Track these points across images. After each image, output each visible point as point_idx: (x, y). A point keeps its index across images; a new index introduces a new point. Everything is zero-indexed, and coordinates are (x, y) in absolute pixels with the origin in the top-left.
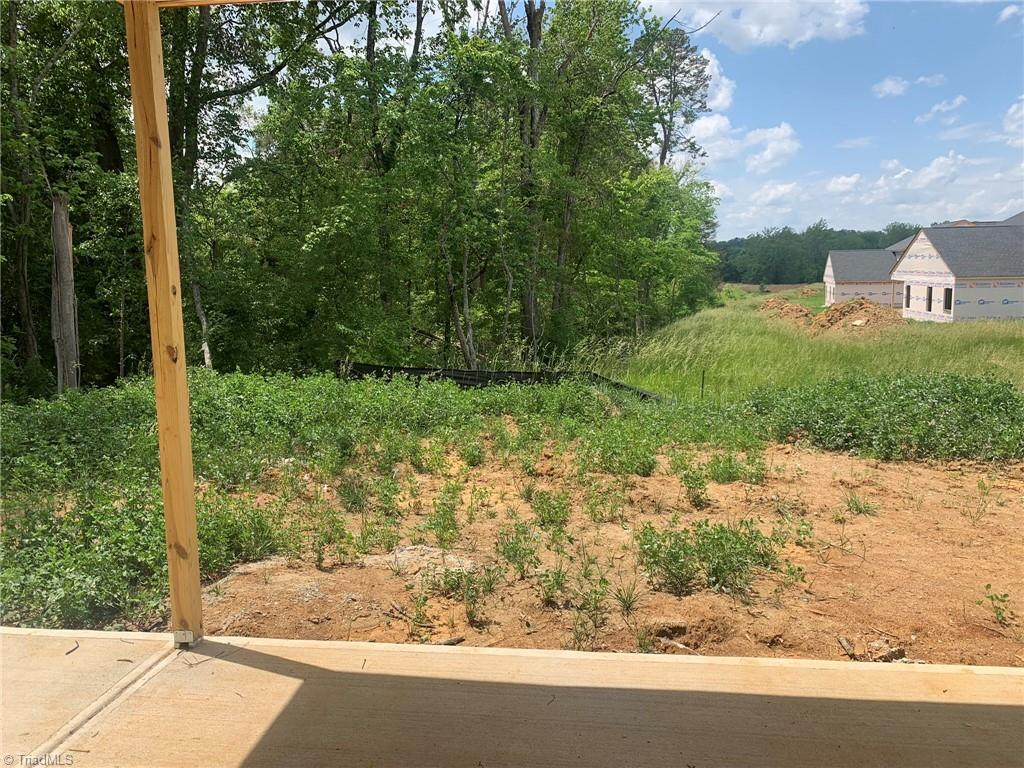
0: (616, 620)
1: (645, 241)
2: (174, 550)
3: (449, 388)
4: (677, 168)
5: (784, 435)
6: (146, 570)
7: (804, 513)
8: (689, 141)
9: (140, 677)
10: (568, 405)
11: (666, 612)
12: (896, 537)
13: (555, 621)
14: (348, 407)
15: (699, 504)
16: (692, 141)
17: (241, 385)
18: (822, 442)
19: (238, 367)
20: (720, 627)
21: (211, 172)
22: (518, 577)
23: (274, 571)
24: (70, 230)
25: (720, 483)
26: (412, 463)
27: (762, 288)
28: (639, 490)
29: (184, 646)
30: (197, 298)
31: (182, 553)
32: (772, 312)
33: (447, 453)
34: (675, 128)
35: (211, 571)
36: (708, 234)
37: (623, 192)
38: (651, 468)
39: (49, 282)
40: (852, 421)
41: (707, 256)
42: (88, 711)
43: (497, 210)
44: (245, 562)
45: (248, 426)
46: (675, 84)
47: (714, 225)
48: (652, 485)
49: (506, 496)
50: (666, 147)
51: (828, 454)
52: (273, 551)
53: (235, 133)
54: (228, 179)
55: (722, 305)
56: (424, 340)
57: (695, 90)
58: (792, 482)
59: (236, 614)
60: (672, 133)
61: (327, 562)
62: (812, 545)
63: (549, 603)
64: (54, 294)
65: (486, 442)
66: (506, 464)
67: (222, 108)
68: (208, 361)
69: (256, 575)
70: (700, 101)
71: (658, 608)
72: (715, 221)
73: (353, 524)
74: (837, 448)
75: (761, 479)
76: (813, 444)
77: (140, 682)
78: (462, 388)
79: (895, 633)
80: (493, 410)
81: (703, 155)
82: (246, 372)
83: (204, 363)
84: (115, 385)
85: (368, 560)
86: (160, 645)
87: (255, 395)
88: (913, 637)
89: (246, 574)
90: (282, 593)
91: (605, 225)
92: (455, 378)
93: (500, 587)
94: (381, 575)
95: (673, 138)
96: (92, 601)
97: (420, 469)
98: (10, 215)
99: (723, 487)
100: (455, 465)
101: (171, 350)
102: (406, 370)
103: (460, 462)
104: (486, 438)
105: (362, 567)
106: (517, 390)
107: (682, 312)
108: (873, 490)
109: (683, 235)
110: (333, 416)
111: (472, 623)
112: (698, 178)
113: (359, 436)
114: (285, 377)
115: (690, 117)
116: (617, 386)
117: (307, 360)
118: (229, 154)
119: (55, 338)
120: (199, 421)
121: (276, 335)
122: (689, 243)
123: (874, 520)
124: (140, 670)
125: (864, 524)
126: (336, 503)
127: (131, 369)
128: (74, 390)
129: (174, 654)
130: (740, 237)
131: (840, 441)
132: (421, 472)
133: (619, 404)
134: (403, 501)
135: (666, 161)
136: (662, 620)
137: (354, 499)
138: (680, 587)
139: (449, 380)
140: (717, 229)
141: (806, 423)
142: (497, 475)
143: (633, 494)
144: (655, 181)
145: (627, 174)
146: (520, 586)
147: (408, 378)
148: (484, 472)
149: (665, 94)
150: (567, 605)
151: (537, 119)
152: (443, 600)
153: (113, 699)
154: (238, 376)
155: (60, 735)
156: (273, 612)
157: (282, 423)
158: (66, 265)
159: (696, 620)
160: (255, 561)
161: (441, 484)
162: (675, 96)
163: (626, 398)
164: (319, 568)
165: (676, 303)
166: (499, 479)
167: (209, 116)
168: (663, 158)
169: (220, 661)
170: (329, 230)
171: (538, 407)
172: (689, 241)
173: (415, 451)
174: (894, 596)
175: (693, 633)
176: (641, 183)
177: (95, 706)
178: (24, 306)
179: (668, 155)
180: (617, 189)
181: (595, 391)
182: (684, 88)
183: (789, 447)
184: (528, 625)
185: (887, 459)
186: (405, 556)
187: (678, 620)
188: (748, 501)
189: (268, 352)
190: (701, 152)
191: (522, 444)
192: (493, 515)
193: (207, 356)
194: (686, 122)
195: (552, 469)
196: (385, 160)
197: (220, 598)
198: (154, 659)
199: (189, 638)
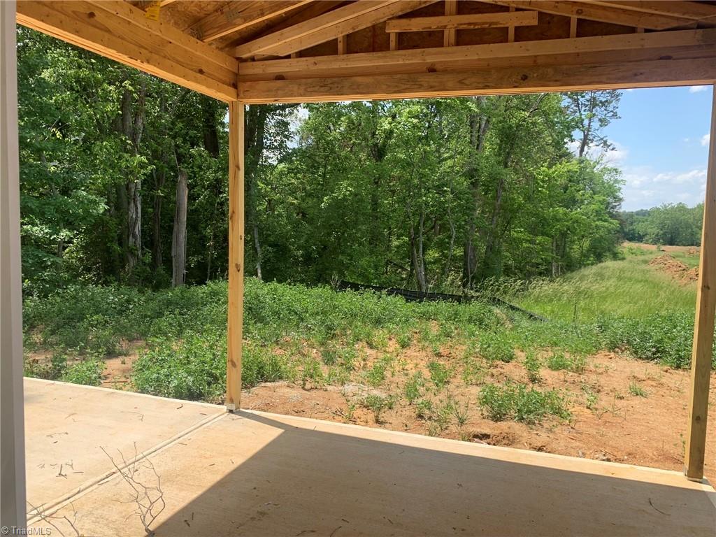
0: (453, 428)
1: (561, 210)
2: (230, 363)
3: (399, 301)
4: (595, 157)
5: (613, 347)
6: (216, 379)
7: (599, 391)
8: (602, 139)
9: (210, 421)
10: (475, 317)
11: (482, 427)
12: (652, 410)
13: (421, 426)
14: (335, 307)
15: (533, 380)
16: (605, 139)
17: (276, 290)
18: (638, 354)
19: (275, 279)
20: (511, 438)
21: (271, 157)
22: (408, 403)
23: (280, 387)
24: (187, 192)
25: (553, 370)
26: (367, 343)
27: (658, 248)
28: (499, 369)
29: (231, 411)
30: (256, 236)
31: (234, 365)
32: (657, 267)
33: (390, 339)
34: (592, 130)
35: (248, 383)
36: (616, 206)
37: (542, 177)
38: (511, 358)
39: (173, 221)
40: (659, 341)
41: (611, 223)
42: (186, 431)
43: (445, 188)
44: (265, 382)
45: (277, 313)
46: (594, 98)
47: (621, 200)
48: (508, 368)
49: (419, 366)
50: (585, 143)
51: (640, 361)
52: (281, 378)
53: (286, 133)
54: (280, 161)
55: (623, 259)
56: (397, 270)
57: (609, 104)
58: (601, 374)
59: (258, 402)
60: (590, 133)
61: (308, 386)
62: (596, 409)
63: (420, 416)
64: (175, 229)
65: (415, 335)
66: (423, 349)
67: (280, 118)
68: (259, 275)
69: (270, 388)
70: (612, 111)
71: (479, 425)
72: (621, 197)
73: (324, 370)
74: (647, 358)
75: (580, 370)
76: (631, 354)
77: (210, 423)
78: (407, 301)
79: (616, 453)
80: (426, 317)
81: (613, 149)
82: (279, 281)
83: (257, 276)
84: (205, 284)
85: (329, 388)
86: (219, 410)
87: (283, 296)
88: (626, 457)
89: (265, 387)
90: (281, 396)
91: (528, 198)
92: (404, 295)
93: (396, 407)
94: (335, 396)
95: (591, 137)
96: (189, 389)
97: (371, 346)
98: (154, 181)
99: (553, 372)
100: (393, 346)
101: (237, 266)
102: (373, 288)
103: (397, 345)
104: (416, 333)
105: (326, 390)
106: (443, 305)
107: (589, 262)
108: (654, 383)
109: (593, 207)
110: (326, 312)
111: (377, 421)
112: (610, 166)
113: (339, 325)
114: (302, 287)
115: (603, 122)
116: (513, 308)
117: (319, 279)
118: (281, 146)
119: (173, 255)
120: (250, 309)
121: (301, 261)
122: (598, 213)
123: (644, 400)
124: (210, 419)
125: (637, 401)
126: (319, 359)
127: (213, 277)
128: (182, 286)
129: (226, 415)
130: (645, 209)
131: (649, 354)
132: (371, 348)
133: (512, 320)
134: (356, 363)
135: (584, 153)
136: (479, 430)
137: (329, 359)
138: (497, 418)
139: (400, 296)
140: (623, 203)
141: (628, 341)
142: (417, 354)
143: (494, 371)
144: (566, 170)
145: (546, 164)
146: (407, 407)
147: (374, 293)
148: (409, 352)
149: (586, 106)
150: (430, 418)
151: (483, 126)
152: (365, 410)
153: (198, 428)
154: (274, 284)
155: (175, 438)
156: (276, 404)
157: (296, 313)
158: (183, 212)
159: (497, 432)
160: (270, 382)
161: (381, 356)
162: (593, 107)
163: (517, 316)
164: (303, 388)
165: (585, 256)
166: (417, 356)
167: (271, 122)
168: (582, 151)
169: (247, 419)
170: (339, 196)
171: (455, 317)
172: (597, 211)
173: (368, 335)
174: (628, 438)
175: (494, 438)
176: (556, 171)
177: (190, 429)
178: (157, 235)
179: (586, 148)
180: (537, 174)
181: (496, 310)
182: (601, 102)
183: (612, 355)
184: (406, 426)
185: (678, 367)
186: (349, 388)
187: (487, 431)
188: (565, 381)
189: (297, 272)
190: (611, 147)
191: (438, 338)
192: (407, 375)
193: (259, 271)
194: (601, 126)
195: (450, 353)
196: (379, 153)
197: (250, 395)
198: (217, 415)
199: (233, 408)
